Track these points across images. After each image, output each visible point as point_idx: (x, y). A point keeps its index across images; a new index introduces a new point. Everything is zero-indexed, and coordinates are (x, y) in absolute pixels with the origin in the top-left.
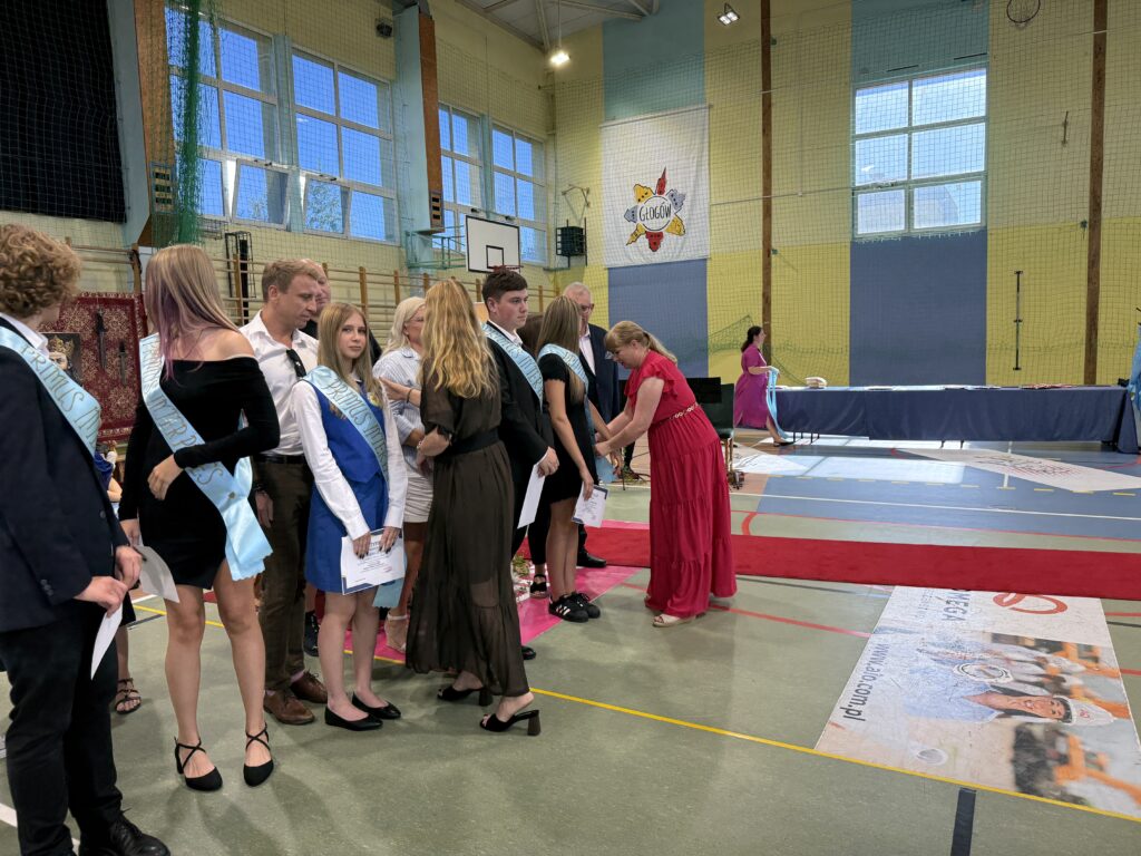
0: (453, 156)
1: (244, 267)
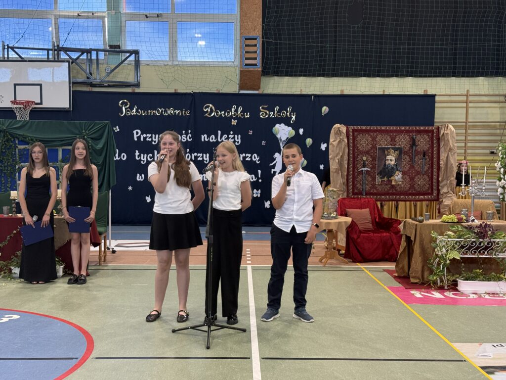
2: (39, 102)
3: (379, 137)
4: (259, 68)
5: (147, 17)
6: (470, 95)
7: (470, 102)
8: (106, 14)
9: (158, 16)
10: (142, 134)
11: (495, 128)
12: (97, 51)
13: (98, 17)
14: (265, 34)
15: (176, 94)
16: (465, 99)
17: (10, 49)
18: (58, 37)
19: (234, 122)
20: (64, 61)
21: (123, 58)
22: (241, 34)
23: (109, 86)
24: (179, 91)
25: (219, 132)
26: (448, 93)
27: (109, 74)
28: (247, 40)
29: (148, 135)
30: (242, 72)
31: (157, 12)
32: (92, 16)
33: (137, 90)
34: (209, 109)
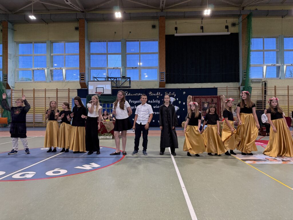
1: (265, 88)
2: (103, 92)
3: (202, 99)
4: (165, 81)
5: (133, 68)
6: (228, 88)
7: (228, 90)
8: (121, 68)
9: (136, 68)
10: (131, 101)
11: (235, 97)
12: (119, 78)
13: (119, 69)
14: (166, 72)
15: (141, 90)
16: (226, 89)
17: (95, 78)
18: (108, 74)
19: (158, 97)
20: (110, 81)
21: (126, 80)
22: (160, 71)
23: (122, 88)
24: (142, 88)
25: (154, 100)
26: (221, 87)
27: (122, 85)
28: (161, 73)
29: (133, 101)
30: (160, 83)
31: (135, 67)
32: (117, 68)
33: (130, 89)
34: (150, 93)
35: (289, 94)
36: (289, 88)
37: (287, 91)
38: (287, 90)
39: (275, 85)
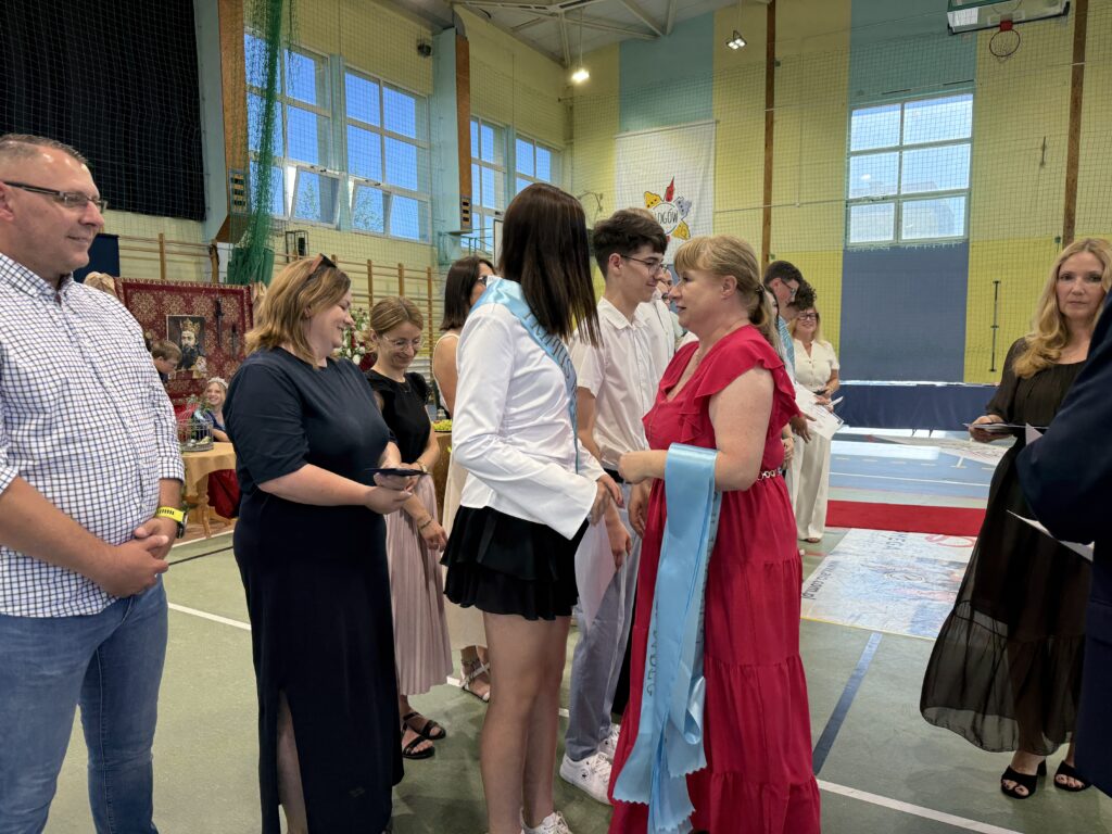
0: (481, 164)
3: (167, 299)
6: (167, 242)
7: (168, 253)
16: (157, 247)
35: (374, 293)
36: (374, 270)
37: (366, 283)
38: (366, 276)
39: (335, 253)
